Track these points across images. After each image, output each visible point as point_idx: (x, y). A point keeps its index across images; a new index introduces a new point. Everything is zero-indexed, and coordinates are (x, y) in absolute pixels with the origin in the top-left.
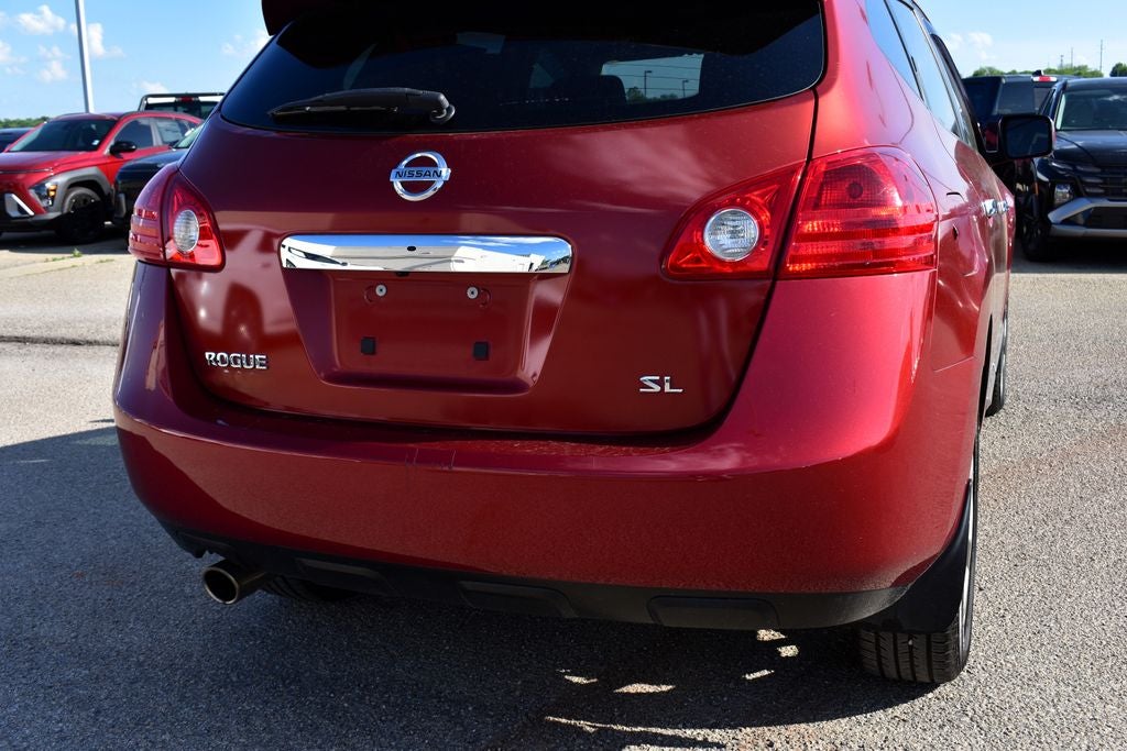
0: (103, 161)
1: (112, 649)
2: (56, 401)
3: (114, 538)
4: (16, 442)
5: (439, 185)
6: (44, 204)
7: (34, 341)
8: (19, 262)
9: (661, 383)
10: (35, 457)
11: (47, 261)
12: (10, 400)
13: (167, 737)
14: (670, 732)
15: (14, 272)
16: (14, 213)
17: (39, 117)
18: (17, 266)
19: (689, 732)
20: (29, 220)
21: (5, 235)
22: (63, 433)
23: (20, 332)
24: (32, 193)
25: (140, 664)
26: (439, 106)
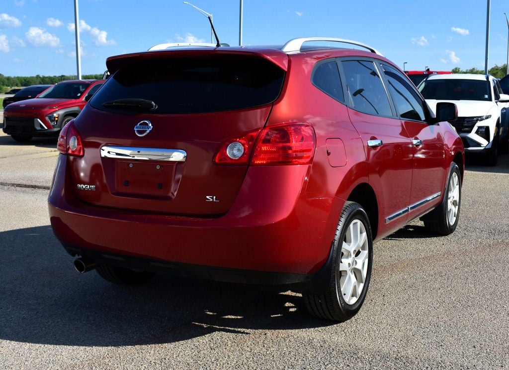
0: (82, 104)
1: (47, 296)
2: (44, 212)
3: (56, 262)
4: (25, 228)
5: (148, 132)
6: (52, 124)
7: (39, 187)
8: (38, 152)
9: (212, 198)
10: (31, 233)
11: (51, 151)
12: (25, 211)
13: (59, 320)
14: (233, 329)
15: (36, 156)
16: (38, 128)
17: (60, 75)
18: (37, 153)
19: (239, 329)
20: (45, 131)
21: (34, 138)
22: (44, 225)
23: (34, 183)
24: (47, 118)
25: (55, 300)
26: (152, 106)
